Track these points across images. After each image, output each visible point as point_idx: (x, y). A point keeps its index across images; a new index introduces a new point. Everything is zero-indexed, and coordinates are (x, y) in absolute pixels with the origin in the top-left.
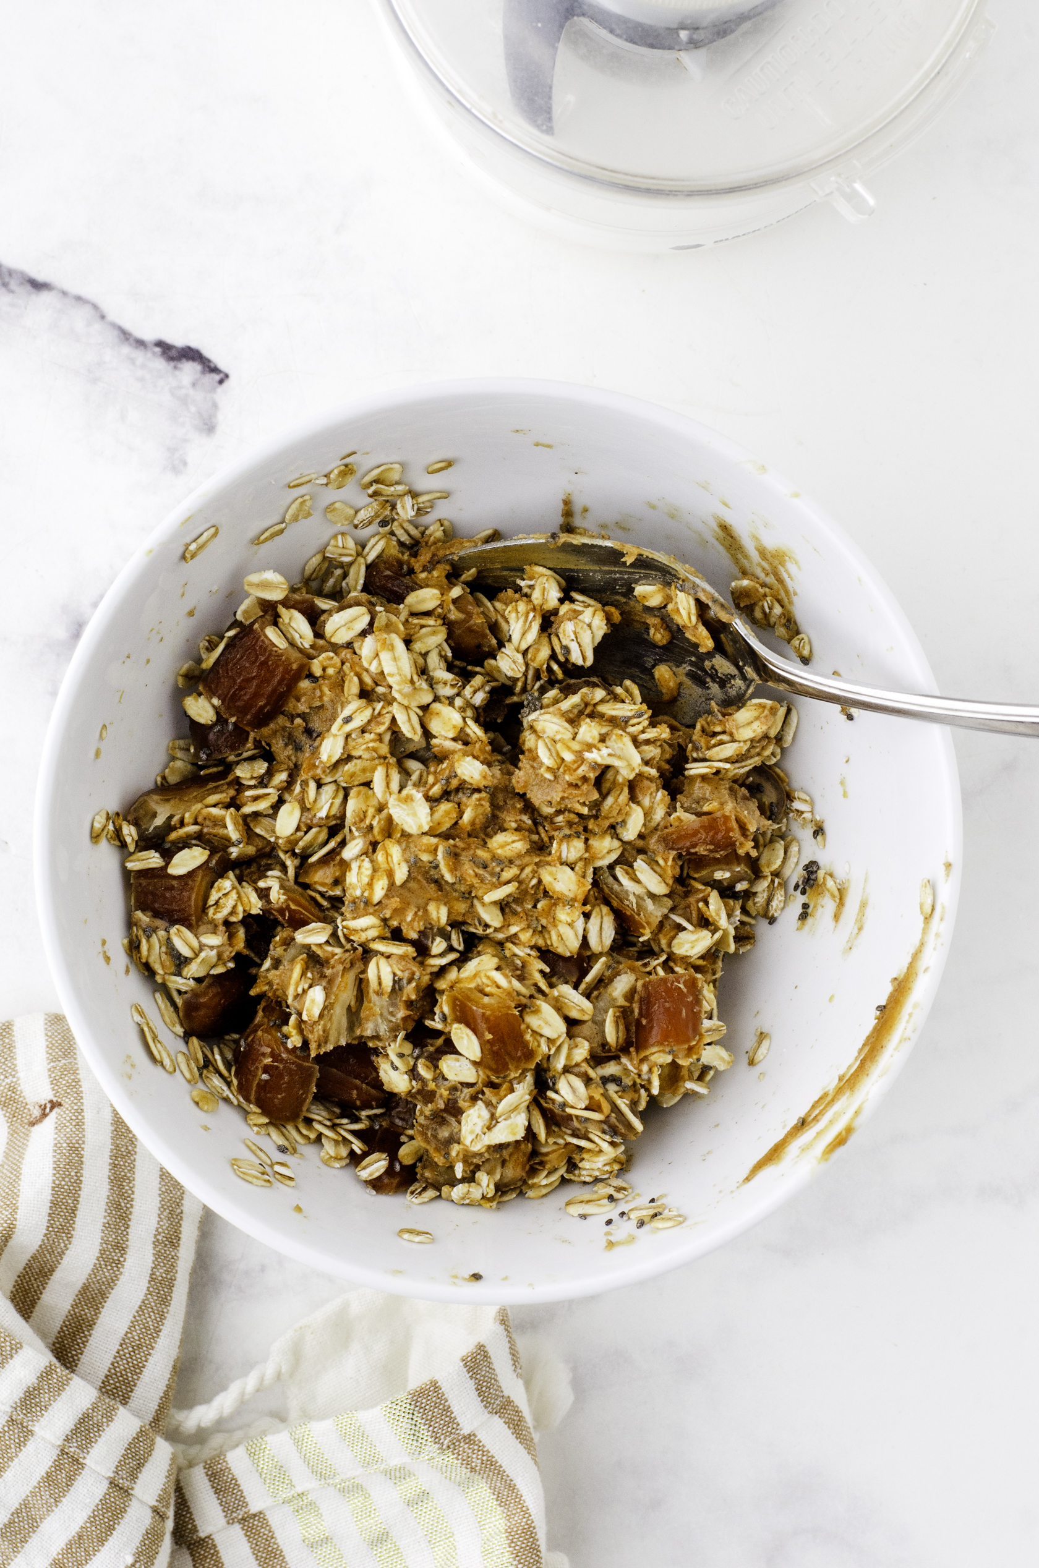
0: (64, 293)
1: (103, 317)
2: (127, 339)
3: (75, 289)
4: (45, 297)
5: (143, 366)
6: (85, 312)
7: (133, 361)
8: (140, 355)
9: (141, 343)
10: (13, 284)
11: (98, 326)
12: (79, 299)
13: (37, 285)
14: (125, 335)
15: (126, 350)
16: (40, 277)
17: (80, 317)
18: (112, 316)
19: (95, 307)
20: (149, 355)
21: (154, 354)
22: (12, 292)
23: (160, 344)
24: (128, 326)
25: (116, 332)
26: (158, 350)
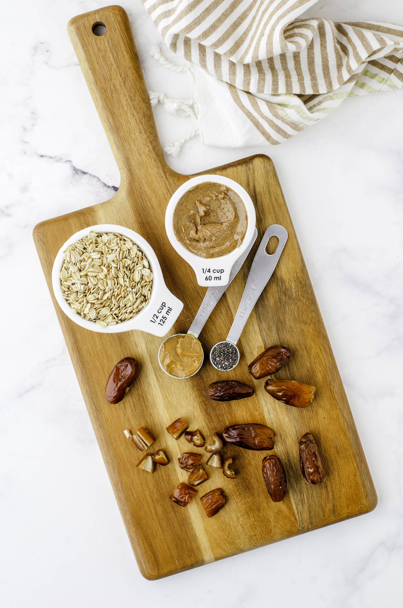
0: (91, 175)
1: (100, 181)
2: (105, 186)
3: (93, 174)
4: (86, 176)
5: (109, 192)
6: (96, 178)
7: (107, 191)
8: (109, 190)
9: (109, 187)
10: (79, 173)
11: (99, 183)
12: (94, 176)
13: (84, 173)
14: (105, 185)
15: (105, 188)
16: (85, 171)
17: (94, 181)
18: (102, 180)
19: (98, 178)
20: (111, 189)
21: (112, 189)
22: (79, 174)
23: (113, 187)
24: (106, 183)
25: (103, 184)
26: (113, 188)
